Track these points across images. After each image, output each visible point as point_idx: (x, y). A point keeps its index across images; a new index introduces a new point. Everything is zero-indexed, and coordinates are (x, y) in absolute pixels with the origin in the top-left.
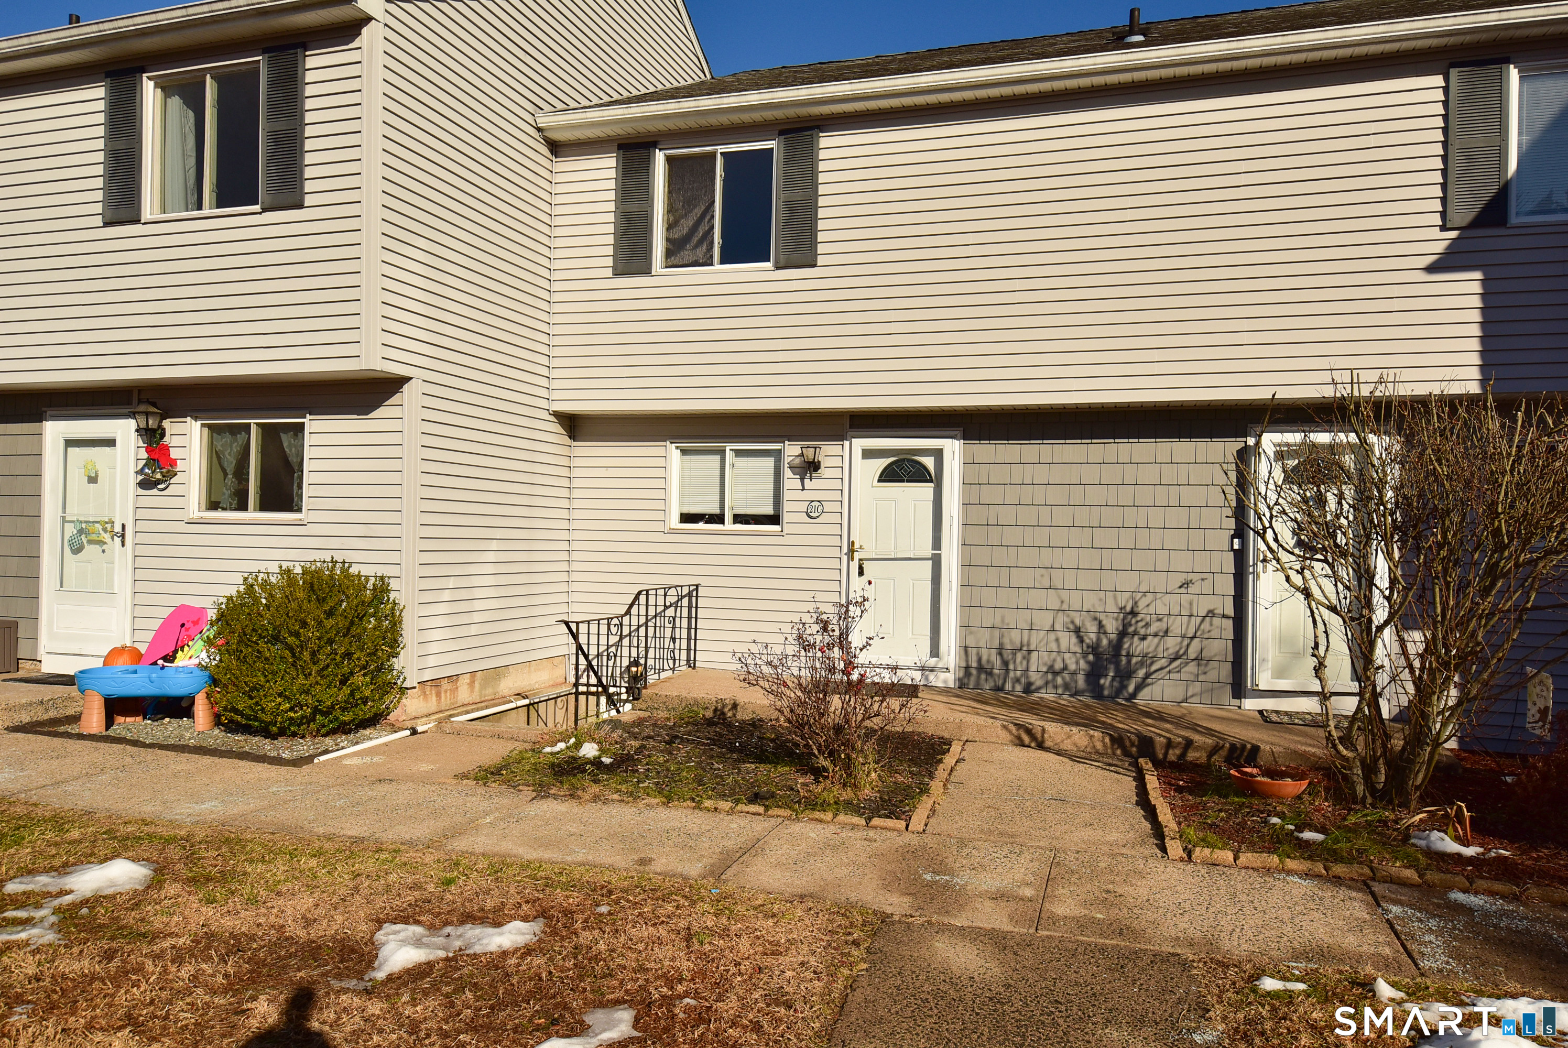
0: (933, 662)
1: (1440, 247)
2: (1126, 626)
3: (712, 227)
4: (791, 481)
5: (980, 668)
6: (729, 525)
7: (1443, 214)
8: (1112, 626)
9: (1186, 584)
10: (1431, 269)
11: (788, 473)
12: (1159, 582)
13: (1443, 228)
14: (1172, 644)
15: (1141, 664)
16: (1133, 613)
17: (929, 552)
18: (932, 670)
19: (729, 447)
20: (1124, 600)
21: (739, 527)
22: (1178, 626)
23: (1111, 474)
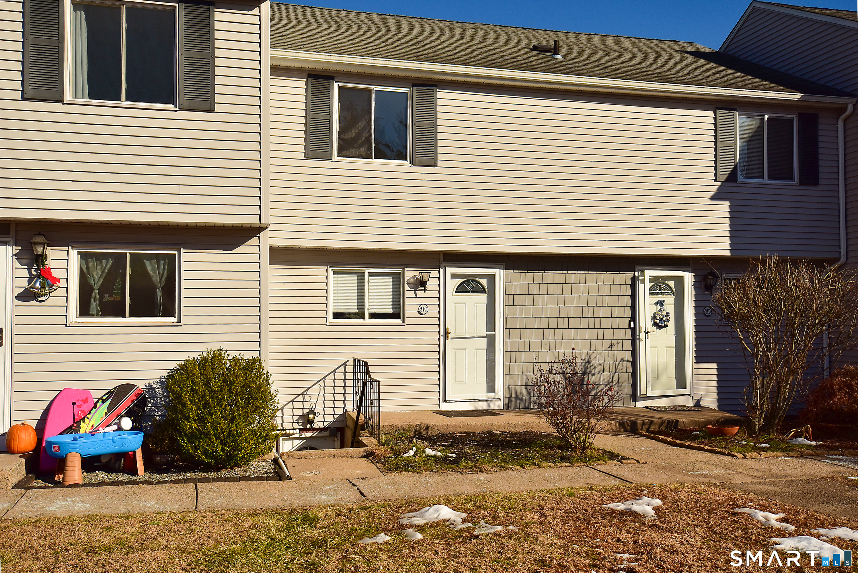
0: (492, 395)
1: (715, 189)
2: (585, 368)
3: (370, 135)
4: (408, 292)
5: (517, 397)
6: (367, 320)
7: (716, 174)
8: (579, 369)
9: (611, 346)
10: (712, 198)
11: (407, 287)
12: (598, 345)
13: (716, 181)
14: (606, 377)
15: (593, 387)
16: (589, 362)
17: (485, 333)
18: (492, 400)
19: (367, 271)
20: (584, 356)
21: (373, 320)
22: (609, 367)
23: (577, 289)
